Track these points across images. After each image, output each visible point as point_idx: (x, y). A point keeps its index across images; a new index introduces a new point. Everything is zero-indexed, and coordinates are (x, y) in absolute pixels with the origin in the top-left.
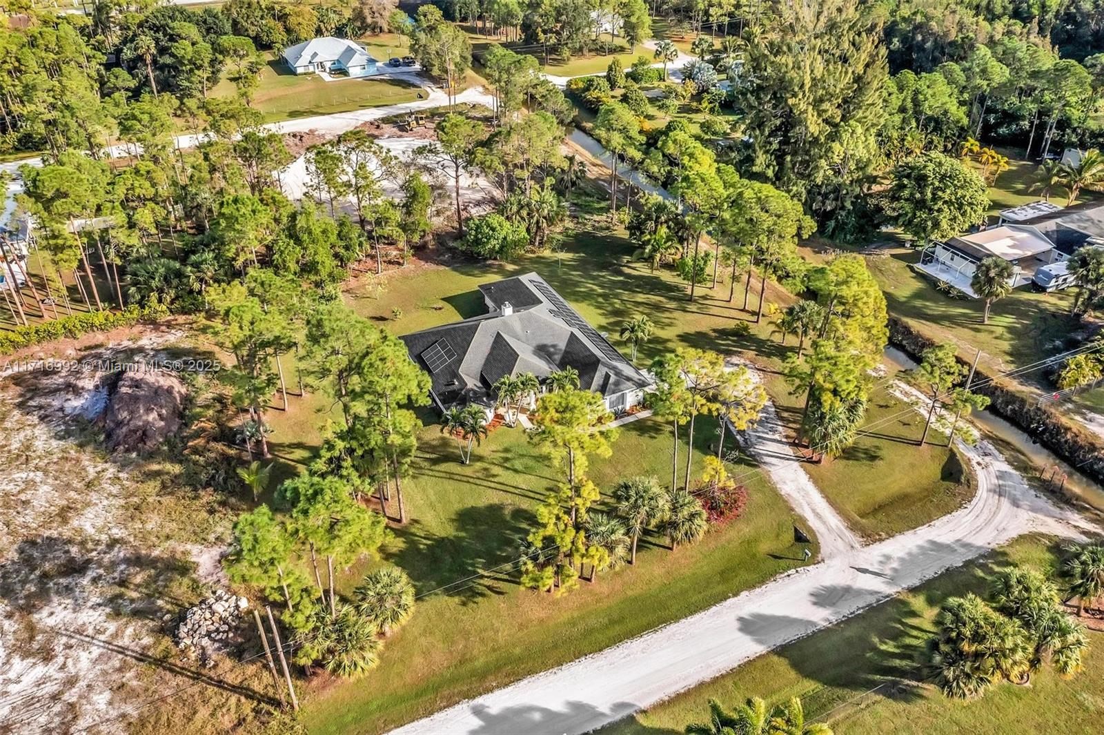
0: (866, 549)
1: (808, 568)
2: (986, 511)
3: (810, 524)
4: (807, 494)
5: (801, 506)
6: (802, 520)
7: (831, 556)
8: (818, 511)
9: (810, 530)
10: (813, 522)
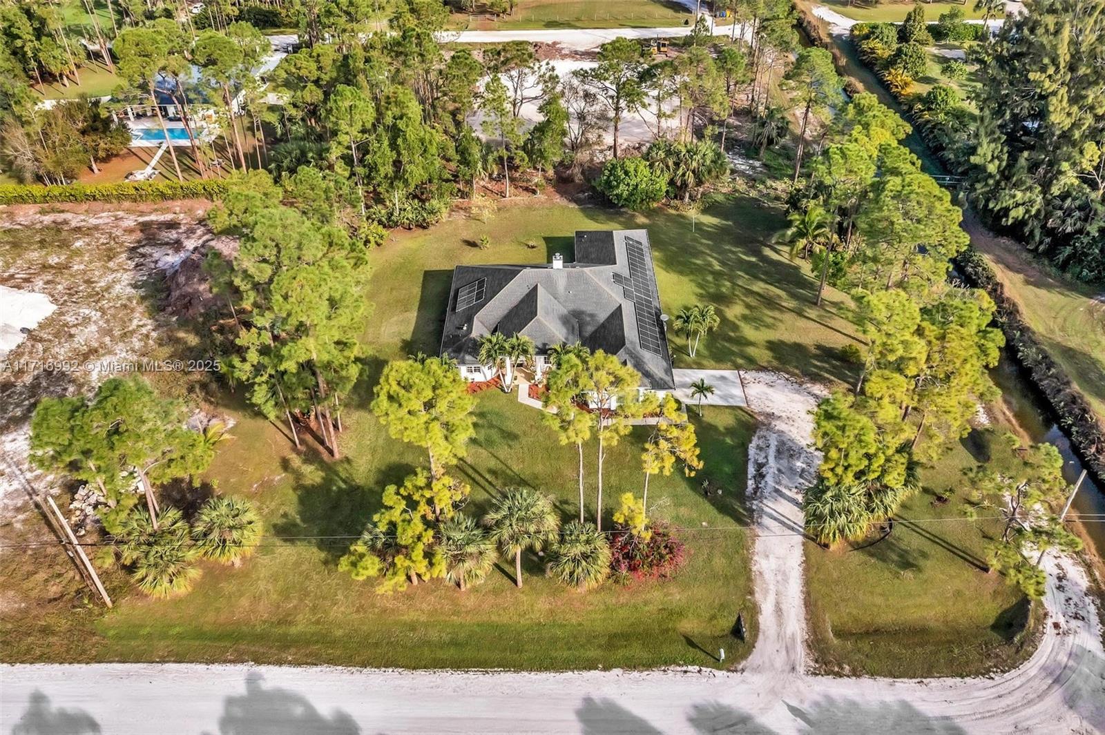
0: (810, 679)
1: (717, 673)
2: (1018, 695)
3: (761, 619)
4: (786, 580)
5: (766, 592)
6: (754, 610)
7: (757, 670)
8: (784, 607)
9: (755, 628)
10: (766, 618)
